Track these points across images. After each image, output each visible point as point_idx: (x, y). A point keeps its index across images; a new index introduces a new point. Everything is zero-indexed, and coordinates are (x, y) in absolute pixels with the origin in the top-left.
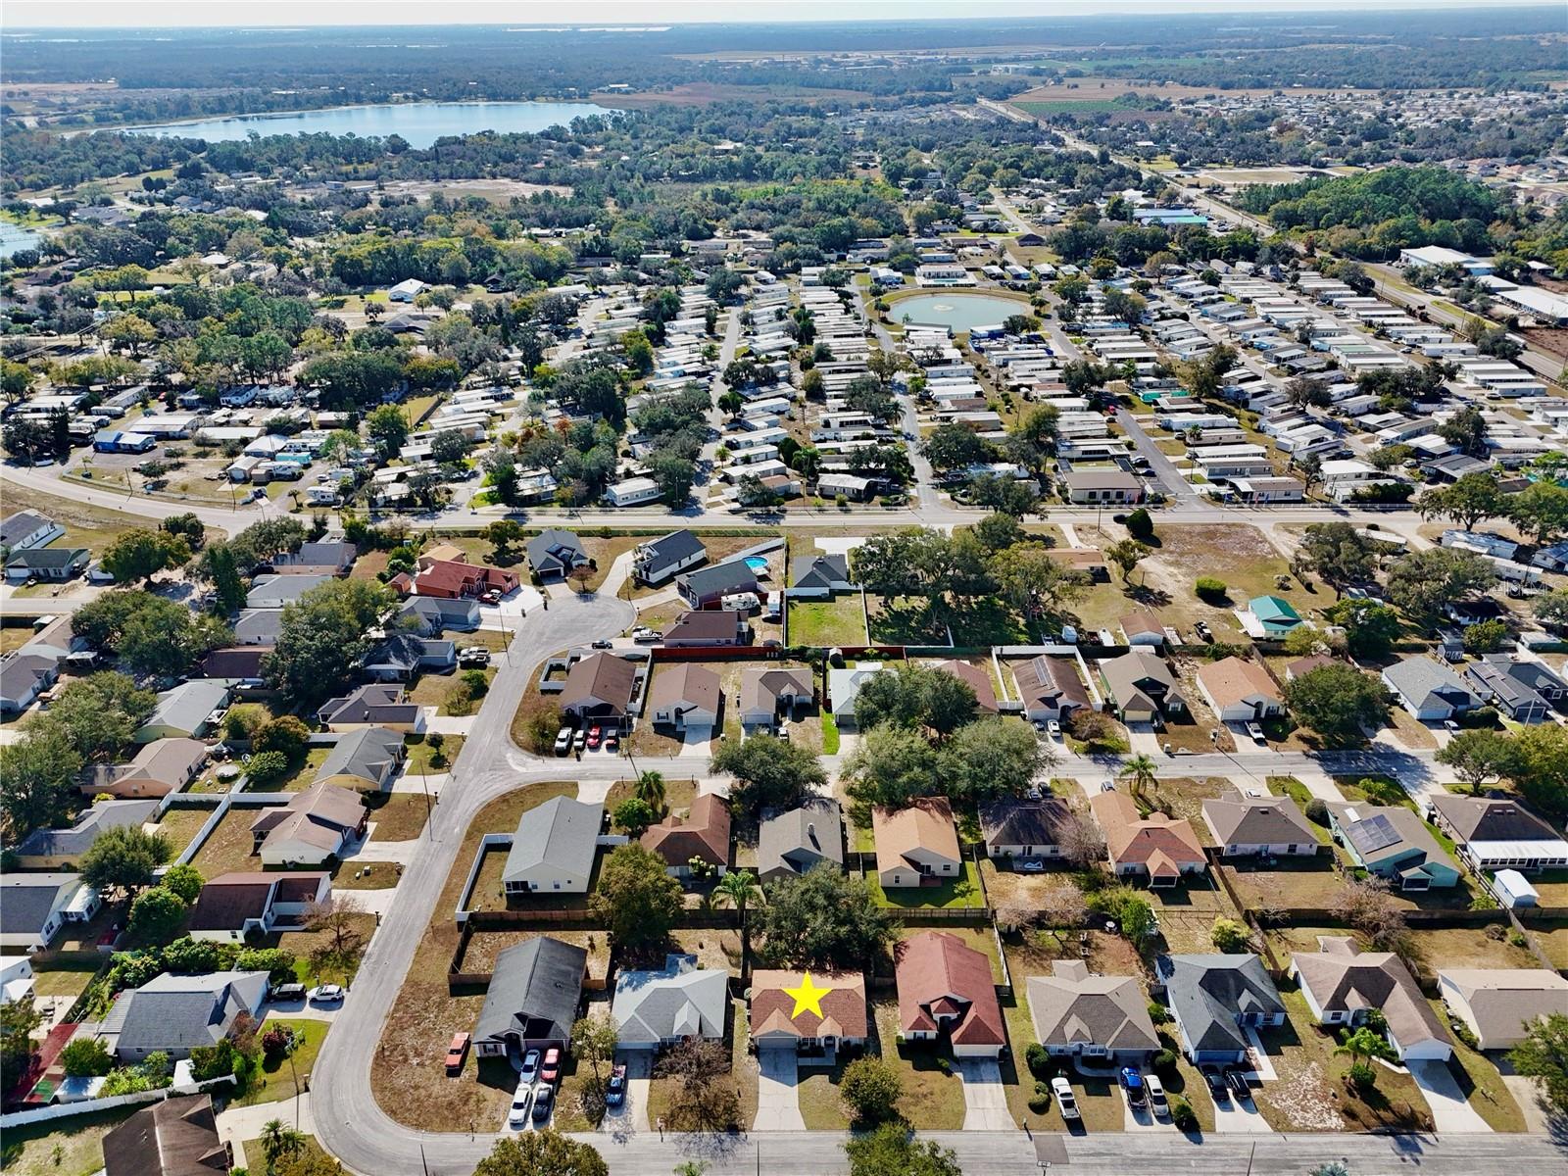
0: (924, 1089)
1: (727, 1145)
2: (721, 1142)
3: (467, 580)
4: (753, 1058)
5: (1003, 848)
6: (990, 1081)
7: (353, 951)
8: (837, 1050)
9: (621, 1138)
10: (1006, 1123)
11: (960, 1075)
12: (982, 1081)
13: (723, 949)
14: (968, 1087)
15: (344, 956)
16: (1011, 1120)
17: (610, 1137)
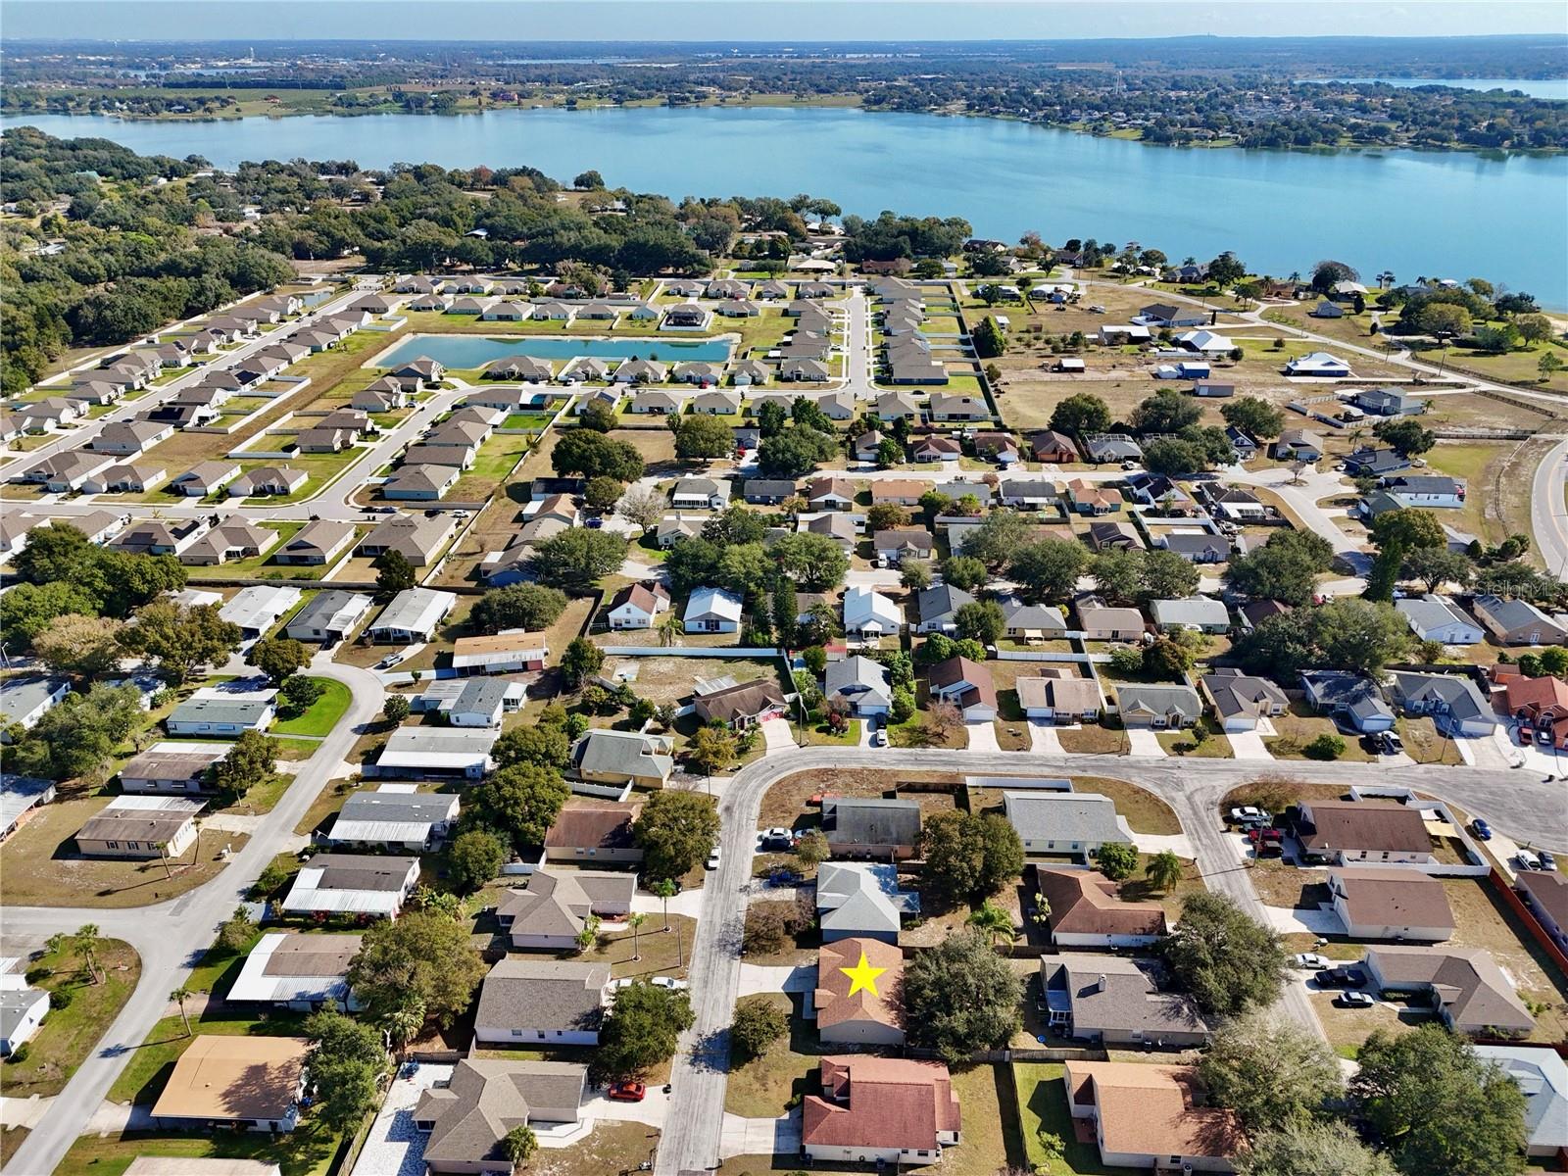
0: (771, 1084)
1: (730, 948)
2: (733, 944)
3: (1536, 707)
6: (777, 1143)
7: (927, 742)
9: (745, 889)
10: (727, 1150)
11: (786, 1116)
12: (778, 1135)
14: (772, 1122)
15: (920, 738)
16: (730, 1156)
17: (745, 883)
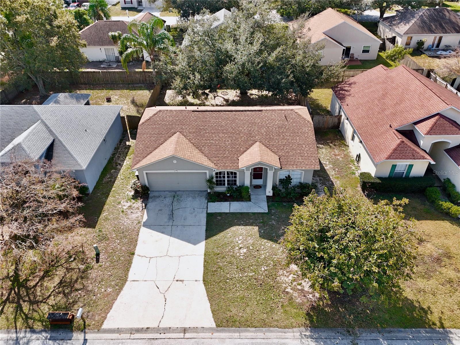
4: (139, 203)
5: (416, 38)
8: (269, 192)
13: (133, 102)
